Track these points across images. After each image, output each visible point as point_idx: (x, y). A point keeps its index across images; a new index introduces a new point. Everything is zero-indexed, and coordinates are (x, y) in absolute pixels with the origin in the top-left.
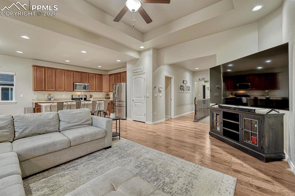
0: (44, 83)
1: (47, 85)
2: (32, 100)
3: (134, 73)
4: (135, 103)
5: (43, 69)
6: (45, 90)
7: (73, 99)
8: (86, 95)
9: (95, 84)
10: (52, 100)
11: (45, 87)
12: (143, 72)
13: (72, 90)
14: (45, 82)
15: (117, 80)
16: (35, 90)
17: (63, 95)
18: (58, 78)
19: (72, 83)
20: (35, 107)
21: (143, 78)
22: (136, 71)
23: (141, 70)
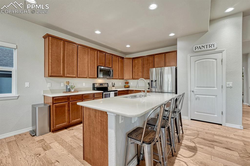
0: (62, 64)
1: (67, 67)
2: (44, 91)
3: (195, 52)
4: (196, 95)
5: (62, 42)
6: (63, 76)
7: (94, 89)
8: (108, 83)
9: (118, 69)
10: (72, 90)
11: (63, 71)
12: (216, 50)
13: (96, 76)
14: (63, 62)
15: (147, 64)
16: (50, 76)
17: (84, 83)
18: (80, 59)
19: (96, 67)
20: (53, 104)
21: (216, 59)
22: (200, 50)
23: (213, 48)
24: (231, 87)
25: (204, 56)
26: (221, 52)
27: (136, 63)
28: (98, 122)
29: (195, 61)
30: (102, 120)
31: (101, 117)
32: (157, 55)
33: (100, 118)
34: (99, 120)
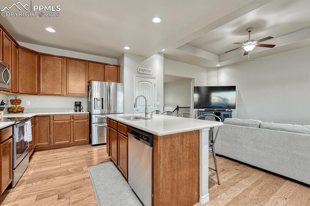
3: (139, 73)
12: (152, 76)
21: (152, 83)
22: (142, 72)
23: (150, 74)
24: (159, 106)
25: (145, 78)
26: (154, 78)
27: (48, 64)
28: (186, 147)
29: (139, 82)
30: (191, 142)
31: (189, 140)
32: (93, 64)
33: (188, 142)
34: (188, 145)
